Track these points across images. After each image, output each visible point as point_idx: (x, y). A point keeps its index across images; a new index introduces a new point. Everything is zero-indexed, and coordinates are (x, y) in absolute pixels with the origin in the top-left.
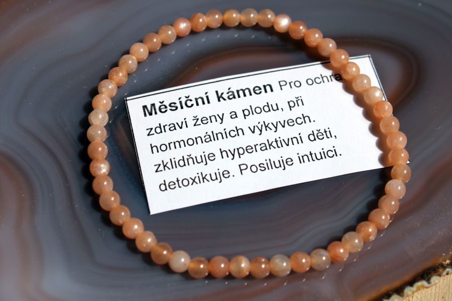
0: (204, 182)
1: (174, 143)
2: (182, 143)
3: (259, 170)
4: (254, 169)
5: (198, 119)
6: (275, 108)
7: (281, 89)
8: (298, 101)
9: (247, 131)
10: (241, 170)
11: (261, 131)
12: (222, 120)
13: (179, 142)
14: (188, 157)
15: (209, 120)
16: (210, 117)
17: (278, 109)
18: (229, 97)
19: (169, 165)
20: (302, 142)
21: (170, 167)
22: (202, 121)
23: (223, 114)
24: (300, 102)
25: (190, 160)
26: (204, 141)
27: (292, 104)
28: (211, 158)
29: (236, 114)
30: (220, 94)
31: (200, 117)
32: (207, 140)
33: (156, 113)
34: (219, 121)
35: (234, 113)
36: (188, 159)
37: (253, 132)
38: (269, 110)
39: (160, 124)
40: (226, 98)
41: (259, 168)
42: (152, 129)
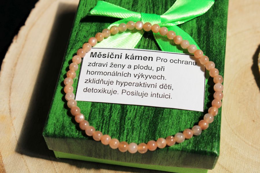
0: (104, 93)
1: (98, 72)
2: (101, 73)
3: (130, 95)
4: (129, 93)
5: (113, 64)
6: (150, 69)
7: (157, 61)
8: (162, 69)
9: (132, 76)
10: (122, 92)
11: (139, 77)
12: (123, 67)
13: (100, 72)
14: (101, 80)
15: (117, 66)
16: (119, 65)
17: (151, 69)
18: (131, 58)
19: (92, 81)
20: (156, 87)
21: (92, 82)
22: (114, 66)
23: (125, 65)
24: (163, 69)
25: (102, 82)
26: (111, 75)
27: (158, 69)
28: (111, 83)
29: (131, 67)
30: (127, 56)
31: (114, 64)
32: (113, 75)
33: (96, 57)
34: (122, 67)
35: (130, 66)
36: (101, 81)
37: (135, 77)
38: (147, 69)
39: (95, 62)
40: (129, 58)
41: (131, 93)
42: (91, 63)
